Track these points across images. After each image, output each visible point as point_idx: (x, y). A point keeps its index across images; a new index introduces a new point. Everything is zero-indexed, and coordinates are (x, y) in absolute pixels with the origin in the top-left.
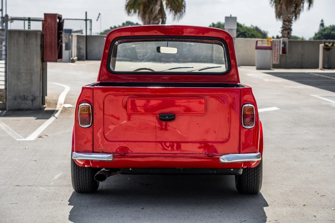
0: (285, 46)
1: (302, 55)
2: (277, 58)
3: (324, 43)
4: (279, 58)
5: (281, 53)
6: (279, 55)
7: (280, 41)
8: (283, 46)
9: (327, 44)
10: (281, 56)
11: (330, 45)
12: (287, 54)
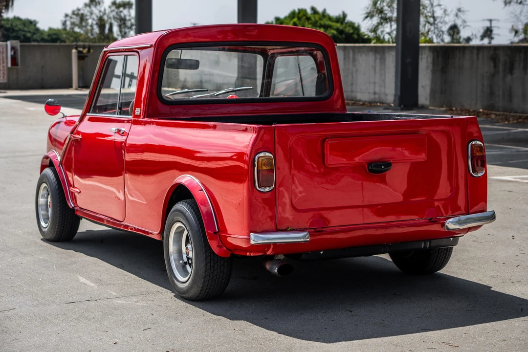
0: (15, 53)
1: (43, 67)
2: (4, 74)
3: (76, 48)
4: (6, 72)
5: (9, 65)
6: (6, 68)
7: (7, 45)
8: (12, 53)
9: (81, 49)
10: (9, 69)
11: (85, 51)
12: (19, 67)
